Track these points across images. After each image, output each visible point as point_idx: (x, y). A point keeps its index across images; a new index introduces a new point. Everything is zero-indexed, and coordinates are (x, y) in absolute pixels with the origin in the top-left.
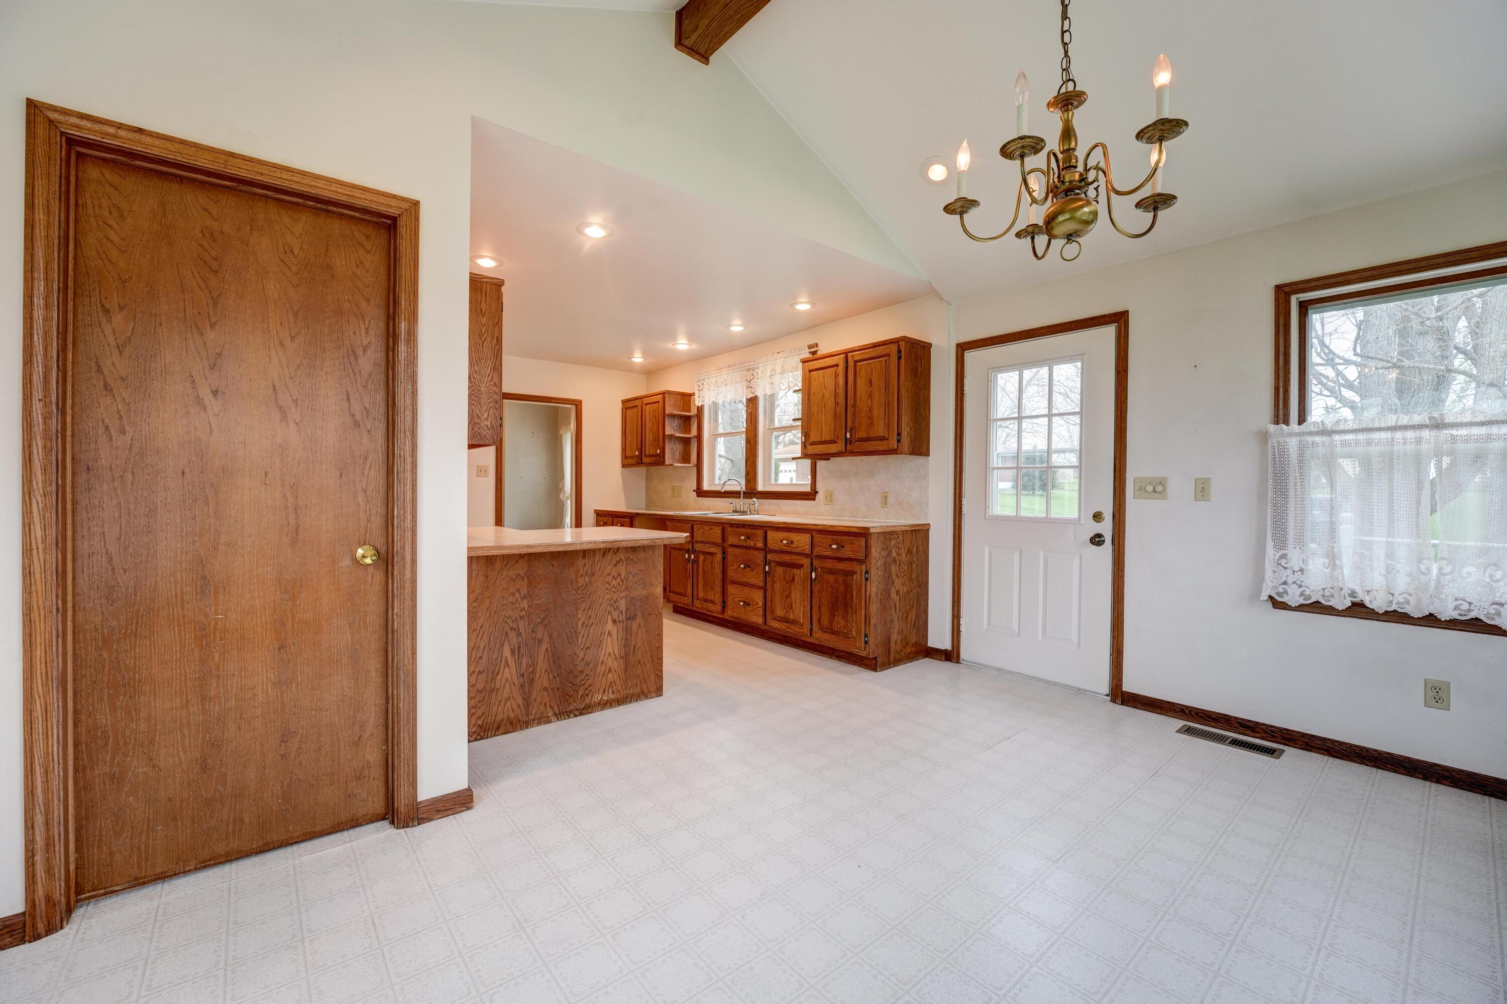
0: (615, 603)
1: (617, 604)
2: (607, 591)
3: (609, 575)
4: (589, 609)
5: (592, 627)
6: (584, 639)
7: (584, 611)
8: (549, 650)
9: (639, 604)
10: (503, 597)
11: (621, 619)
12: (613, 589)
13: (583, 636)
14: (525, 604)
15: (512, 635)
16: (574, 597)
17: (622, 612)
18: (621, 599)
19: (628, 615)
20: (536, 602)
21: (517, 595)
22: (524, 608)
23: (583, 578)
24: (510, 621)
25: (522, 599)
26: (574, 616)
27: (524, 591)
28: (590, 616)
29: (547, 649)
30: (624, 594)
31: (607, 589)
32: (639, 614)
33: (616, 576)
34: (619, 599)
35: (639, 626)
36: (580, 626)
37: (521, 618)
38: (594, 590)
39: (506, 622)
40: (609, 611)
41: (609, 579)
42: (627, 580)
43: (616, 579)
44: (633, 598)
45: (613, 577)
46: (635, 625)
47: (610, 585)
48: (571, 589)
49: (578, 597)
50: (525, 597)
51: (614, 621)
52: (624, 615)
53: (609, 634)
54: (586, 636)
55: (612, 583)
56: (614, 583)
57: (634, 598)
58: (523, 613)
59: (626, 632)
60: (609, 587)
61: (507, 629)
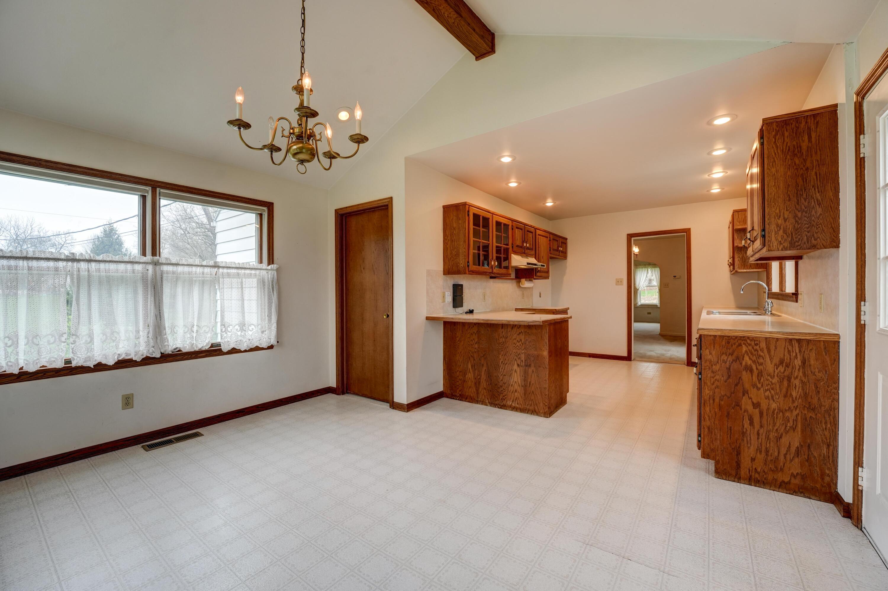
0: (519, 355)
1: (520, 356)
2: (514, 348)
3: (515, 339)
4: (505, 355)
5: (506, 365)
6: (502, 370)
7: (502, 355)
8: (487, 370)
9: (532, 359)
10: (468, 341)
11: (522, 365)
12: (517, 347)
13: (502, 368)
14: (476, 346)
15: (472, 359)
16: (497, 348)
17: (522, 361)
18: (522, 353)
19: (526, 363)
20: (481, 346)
21: (473, 341)
22: (476, 348)
23: (502, 339)
24: (471, 352)
25: (476, 344)
26: (498, 357)
27: (476, 340)
28: (505, 359)
29: (485, 370)
30: (523, 351)
31: (514, 346)
32: (533, 365)
33: (519, 341)
34: (521, 354)
35: (533, 371)
36: (500, 363)
37: (475, 352)
38: (507, 346)
39: (469, 353)
40: (515, 359)
41: (515, 341)
42: (525, 344)
43: (519, 342)
44: (529, 355)
45: (518, 341)
46: (530, 371)
47: (515, 344)
48: (496, 343)
49: (500, 348)
50: (476, 343)
51: (518, 365)
52: (524, 363)
53: (515, 371)
54: (503, 369)
55: (517, 345)
56: (518, 344)
57: (530, 355)
58: (476, 350)
59: (525, 372)
60: (516, 346)
61: (470, 356)
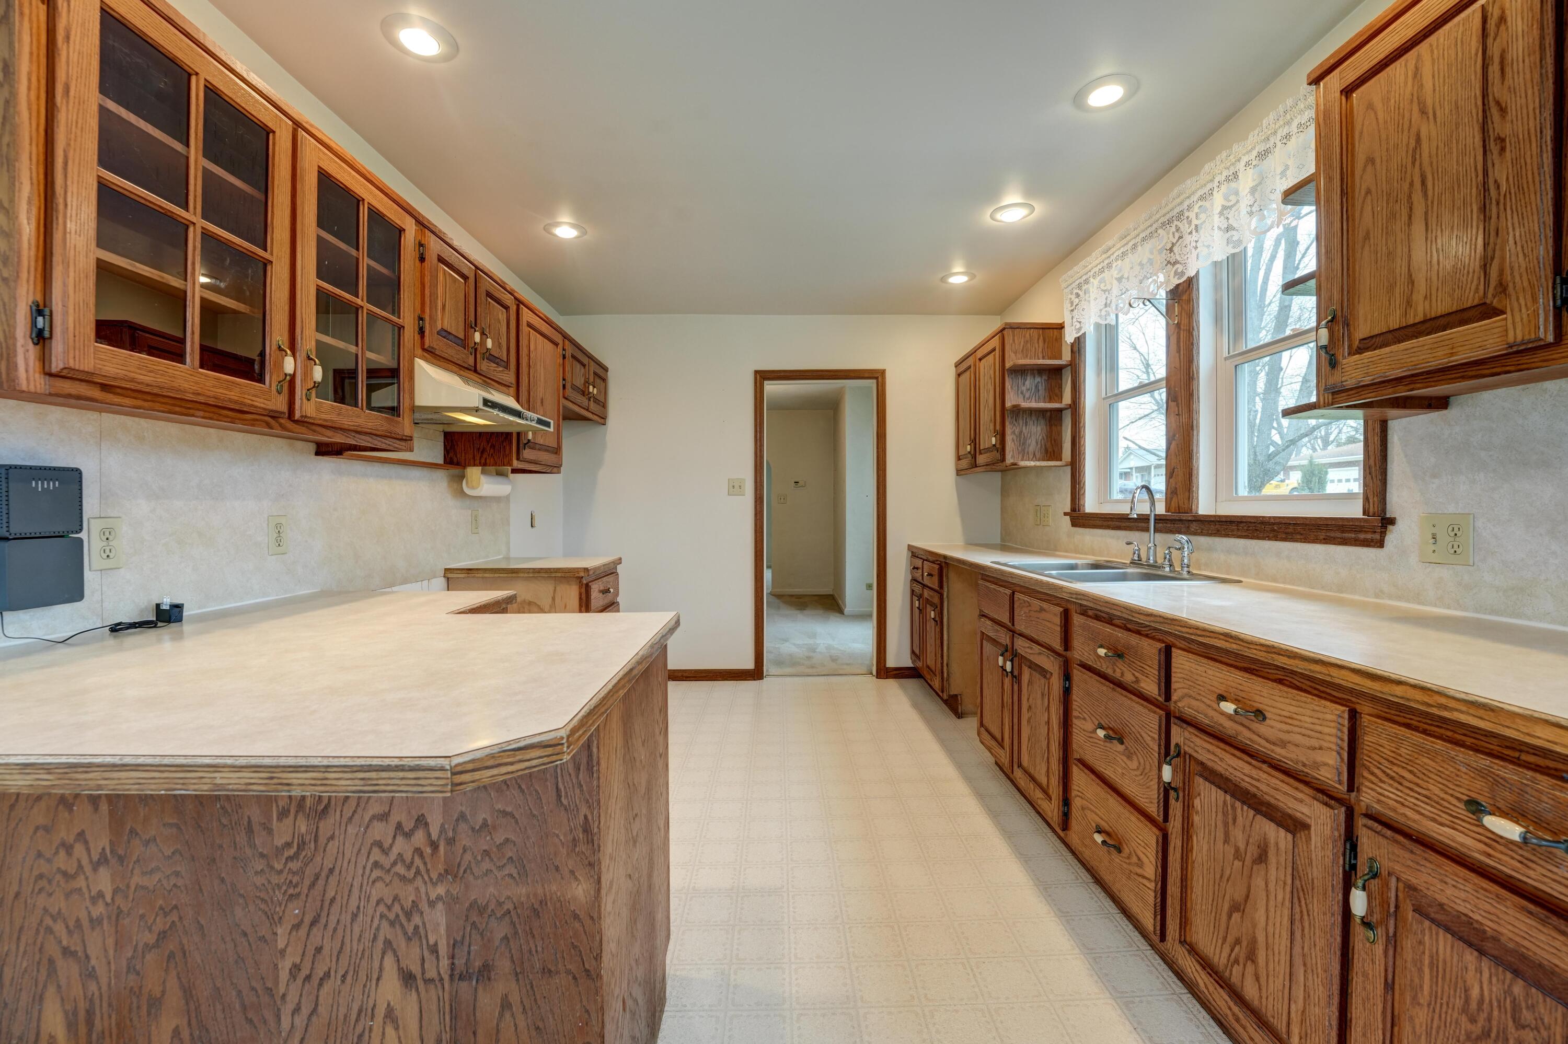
0: (409, 915)
1: (417, 920)
2: (377, 873)
3: (384, 817)
4: (313, 923)
5: (327, 987)
6: (300, 1021)
7: (297, 927)
8: (185, 1034)
9: (500, 930)
10: (40, 855)
11: (431, 973)
12: (400, 869)
13: (297, 1010)
14: (104, 881)
15: (68, 970)
16: (259, 880)
17: (434, 950)
18: (432, 904)
19: (460, 962)
20: (136, 879)
21: (79, 849)
22: (101, 895)
23: (289, 821)
24: (59, 928)
25: (96, 866)
26: (263, 939)
27: (101, 842)
28: (319, 950)
29: (176, 1032)
30: (441, 890)
31: (376, 865)
32: (503, 965)
33: (408, 825)
34: (424, 906)
35: (506, 1005)
36: (284, 975)
37: (95, 923)
38: (328, 864)
39: (49, 930)
40: (388, 943)
41: (381, 831)
42: (451, 842)
43: (408, 835)
44: (479, 908)
45: (399, 826)
46: (488, 1002)
47: (386, 852)
48: (249, 852)
49: (275, 879)
50: (103, 860)
51: (408, 978)
52: (445, 963)
53: (390, 1014)
54: (305, 1011)
55: (395, 851)
56: (401, 846)
57: (482, 910)
58: (99, 910)
59: (454, 1017)
60: (386, 862)
61: (56, 953)
